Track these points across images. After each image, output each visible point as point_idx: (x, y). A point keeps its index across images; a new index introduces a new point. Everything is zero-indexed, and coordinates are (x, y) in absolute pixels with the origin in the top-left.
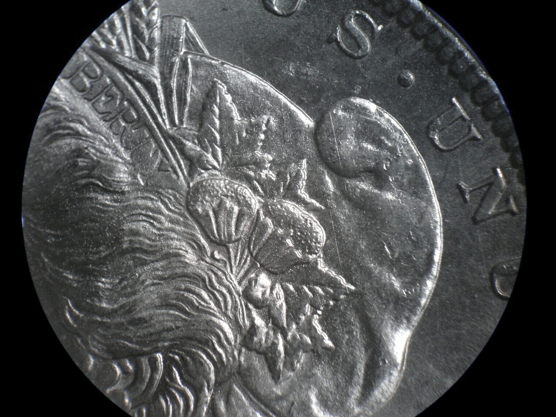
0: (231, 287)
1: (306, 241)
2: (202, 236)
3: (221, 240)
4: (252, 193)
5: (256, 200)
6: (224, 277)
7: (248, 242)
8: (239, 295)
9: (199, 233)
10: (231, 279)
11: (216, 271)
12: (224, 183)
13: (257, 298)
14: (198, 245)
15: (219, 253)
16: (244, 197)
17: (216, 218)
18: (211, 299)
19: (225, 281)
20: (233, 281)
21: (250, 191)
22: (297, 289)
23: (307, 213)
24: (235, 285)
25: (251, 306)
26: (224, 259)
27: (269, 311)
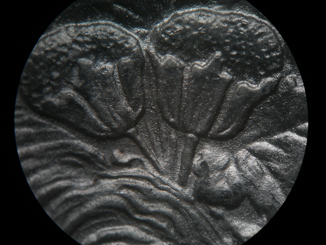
0: (171, 196)
1: (252, 58)
2: (80, 139)
3: (113, 130)
4: (122, 27)
5: (135, 36)
6: (152, 187)
7: (158, 111)
8: (191, 203)
9: (73, 139)
10: (164, 183)
11: (133, 184)
12: (68, 35)
13: (223, 192)
14: (81, 157)
15: (122, 151)
16: (115, 41)
17: (88, 98)
18: (148, 232)
19: (156, 191)
20: (167, 184)
21: (117, 25)
22: (278, 143)
23: (228, 12)
24: (176, 190)
25: (219, 211)
26: (136, 156)
27: (253, 202)
